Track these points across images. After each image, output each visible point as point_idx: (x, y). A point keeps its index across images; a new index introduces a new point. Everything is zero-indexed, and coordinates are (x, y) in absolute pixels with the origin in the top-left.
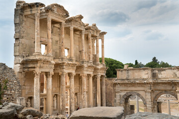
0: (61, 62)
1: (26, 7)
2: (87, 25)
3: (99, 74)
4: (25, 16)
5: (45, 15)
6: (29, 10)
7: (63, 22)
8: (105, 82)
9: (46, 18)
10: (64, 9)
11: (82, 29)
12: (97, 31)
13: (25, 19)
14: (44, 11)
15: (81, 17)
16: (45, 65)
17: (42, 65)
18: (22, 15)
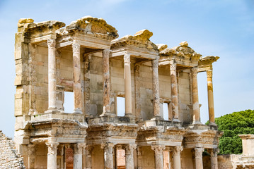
0: (102, 124)
1: (33, 29)
2: (163, 48)
3: (200, 145)
4: (33, 45)
5: (70, 40)
6: (38, 34)
7: (107, 48)
8: (216, 162)
9: (71, 45)
10: (105, 24)
11: (153, 57)
12: (192, 56)
13: (33, 50)
14: (67, 33)
15: (147, 34)
16: (67, 131)
17: (60, 130)
18: (28, 44)
